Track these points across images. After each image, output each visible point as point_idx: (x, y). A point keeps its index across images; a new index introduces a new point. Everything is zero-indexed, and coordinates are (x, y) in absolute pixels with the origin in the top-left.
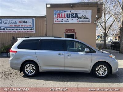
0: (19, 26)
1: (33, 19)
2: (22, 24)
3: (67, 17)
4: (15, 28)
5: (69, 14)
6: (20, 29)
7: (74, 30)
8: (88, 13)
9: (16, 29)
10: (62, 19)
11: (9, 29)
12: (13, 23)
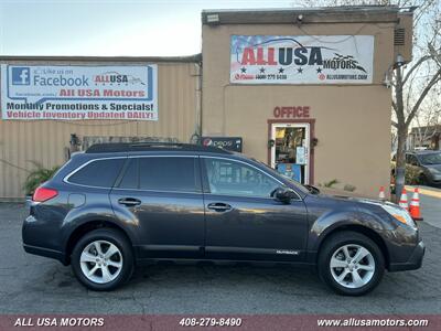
0: (97, 92)
1: (150, 69)
2: (108, 86)
3: (281, 62)
4: (79, 102)
5: (290, 50)
6: (100, 107)
7: (306, 109)
8: (361, 47)
9: (85, 107)
10: (262, 70)
11: (58, 107)
12: (74, 82)
